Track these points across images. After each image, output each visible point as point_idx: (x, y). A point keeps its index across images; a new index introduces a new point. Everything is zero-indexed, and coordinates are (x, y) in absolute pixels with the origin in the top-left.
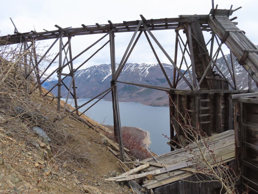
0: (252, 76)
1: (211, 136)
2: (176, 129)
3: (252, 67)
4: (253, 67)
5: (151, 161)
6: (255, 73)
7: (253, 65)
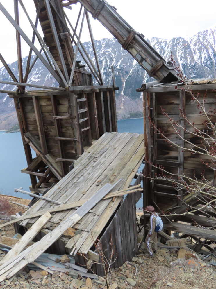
0: (142, 63)
1: (91, 144)
2: (38, 148)
3: (141, 51)
4: (143, 51)
5: (44, 207)
6: (146, 58)
7: (143, 49)
